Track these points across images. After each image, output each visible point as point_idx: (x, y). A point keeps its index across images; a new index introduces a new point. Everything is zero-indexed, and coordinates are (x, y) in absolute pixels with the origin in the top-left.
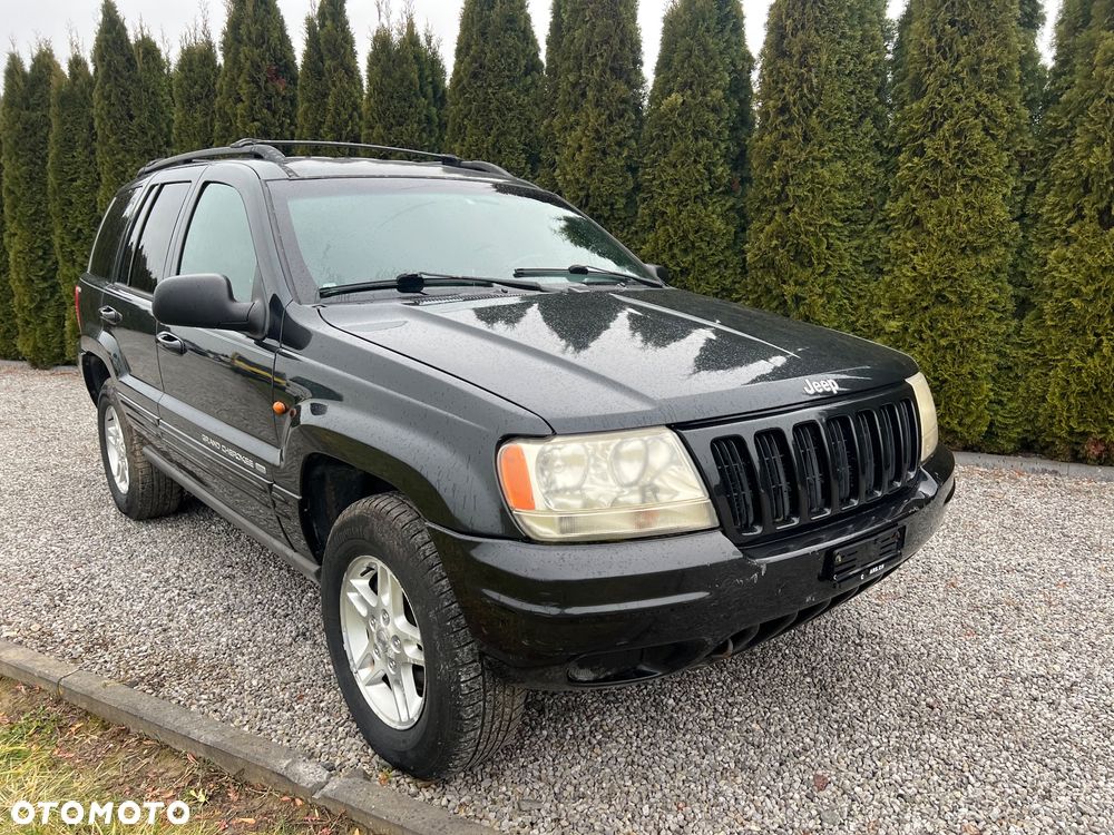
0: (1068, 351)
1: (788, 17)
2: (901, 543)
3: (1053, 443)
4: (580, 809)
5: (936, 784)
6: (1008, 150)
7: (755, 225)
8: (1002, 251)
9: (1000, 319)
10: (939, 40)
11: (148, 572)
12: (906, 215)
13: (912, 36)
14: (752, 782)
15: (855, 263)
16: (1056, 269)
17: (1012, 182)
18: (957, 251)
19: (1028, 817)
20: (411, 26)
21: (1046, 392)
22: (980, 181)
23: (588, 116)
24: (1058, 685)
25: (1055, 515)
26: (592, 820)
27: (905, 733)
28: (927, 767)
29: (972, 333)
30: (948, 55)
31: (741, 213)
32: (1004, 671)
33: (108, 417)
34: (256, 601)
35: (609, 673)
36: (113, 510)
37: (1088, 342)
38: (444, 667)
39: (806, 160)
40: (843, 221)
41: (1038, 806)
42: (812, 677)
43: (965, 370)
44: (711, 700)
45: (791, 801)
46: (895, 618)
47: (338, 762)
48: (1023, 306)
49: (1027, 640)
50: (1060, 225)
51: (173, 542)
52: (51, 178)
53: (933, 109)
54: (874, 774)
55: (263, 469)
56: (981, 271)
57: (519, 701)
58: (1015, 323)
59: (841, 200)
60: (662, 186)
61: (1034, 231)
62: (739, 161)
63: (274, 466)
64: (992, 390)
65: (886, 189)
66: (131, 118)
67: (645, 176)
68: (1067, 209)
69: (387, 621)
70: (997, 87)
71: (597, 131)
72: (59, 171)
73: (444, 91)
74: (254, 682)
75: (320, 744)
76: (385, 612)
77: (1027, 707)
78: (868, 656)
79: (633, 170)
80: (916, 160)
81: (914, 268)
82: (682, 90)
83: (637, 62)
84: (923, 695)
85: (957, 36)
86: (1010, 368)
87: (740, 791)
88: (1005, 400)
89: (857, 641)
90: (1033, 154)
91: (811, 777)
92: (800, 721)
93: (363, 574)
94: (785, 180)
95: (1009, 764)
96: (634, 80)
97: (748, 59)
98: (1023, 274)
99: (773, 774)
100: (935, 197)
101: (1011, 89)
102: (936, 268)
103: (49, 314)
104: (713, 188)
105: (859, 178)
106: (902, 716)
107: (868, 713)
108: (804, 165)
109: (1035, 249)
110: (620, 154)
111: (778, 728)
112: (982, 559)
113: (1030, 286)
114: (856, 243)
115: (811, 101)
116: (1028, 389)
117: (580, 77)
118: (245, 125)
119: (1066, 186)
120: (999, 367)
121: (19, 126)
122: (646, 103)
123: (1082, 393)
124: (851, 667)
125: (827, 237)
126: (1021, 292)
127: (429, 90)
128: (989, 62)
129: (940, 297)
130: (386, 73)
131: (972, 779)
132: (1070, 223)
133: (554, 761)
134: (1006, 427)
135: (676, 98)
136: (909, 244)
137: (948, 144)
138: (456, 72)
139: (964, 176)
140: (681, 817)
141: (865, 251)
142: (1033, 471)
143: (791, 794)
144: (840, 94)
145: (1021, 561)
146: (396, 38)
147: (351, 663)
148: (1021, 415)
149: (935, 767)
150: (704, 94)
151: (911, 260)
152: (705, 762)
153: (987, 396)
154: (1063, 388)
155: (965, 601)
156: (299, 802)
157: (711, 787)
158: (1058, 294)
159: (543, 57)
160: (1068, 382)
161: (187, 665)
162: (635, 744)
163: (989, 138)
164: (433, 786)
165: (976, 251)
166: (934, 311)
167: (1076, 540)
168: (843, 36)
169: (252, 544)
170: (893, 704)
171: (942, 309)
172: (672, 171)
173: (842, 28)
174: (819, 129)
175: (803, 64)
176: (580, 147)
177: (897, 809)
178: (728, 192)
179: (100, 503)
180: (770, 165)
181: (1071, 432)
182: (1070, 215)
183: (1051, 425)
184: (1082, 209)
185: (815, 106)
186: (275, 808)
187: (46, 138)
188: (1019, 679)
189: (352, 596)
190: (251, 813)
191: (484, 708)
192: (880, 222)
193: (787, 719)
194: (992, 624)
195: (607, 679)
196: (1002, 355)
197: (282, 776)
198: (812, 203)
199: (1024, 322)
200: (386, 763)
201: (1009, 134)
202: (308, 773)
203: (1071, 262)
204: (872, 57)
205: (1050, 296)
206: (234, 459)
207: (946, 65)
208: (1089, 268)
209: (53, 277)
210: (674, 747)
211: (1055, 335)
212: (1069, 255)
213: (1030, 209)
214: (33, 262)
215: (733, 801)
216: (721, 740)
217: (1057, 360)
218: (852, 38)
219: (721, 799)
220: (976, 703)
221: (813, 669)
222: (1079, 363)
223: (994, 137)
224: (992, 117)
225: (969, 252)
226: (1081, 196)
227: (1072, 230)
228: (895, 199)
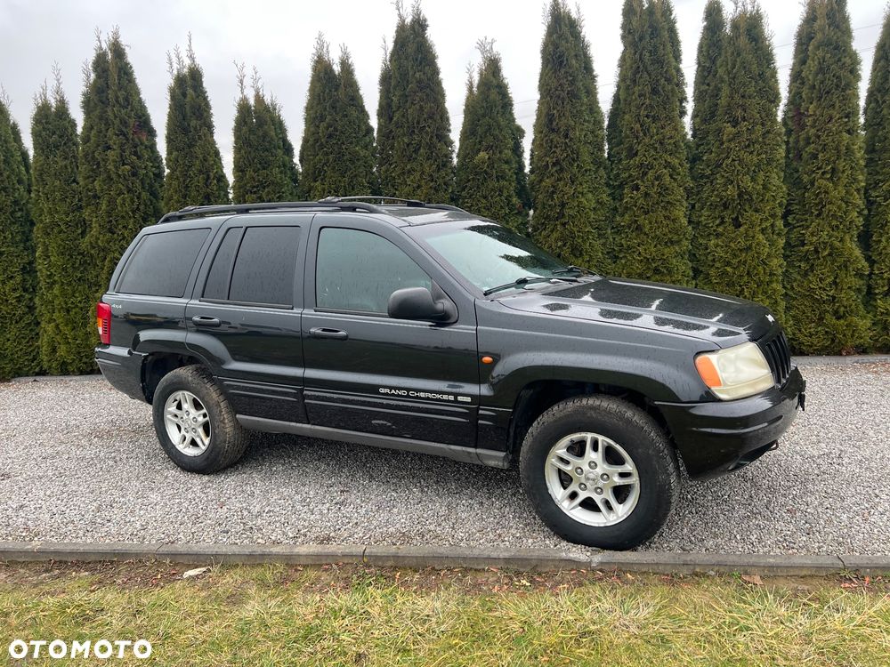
1: (554, 109)
6: (682, 186)
8: (686, 242)
12: (631, 224)
17: (685, 204)
18: (663, 244)
22: (671, 203)
30: (647, 134)
39: (574, 194)
48: (697, 273)
50: (712, 227)
53: (642, 164)
56: (677, 255)
58: (694, 282)
59: (594, 216)
61: (698, 231)
65: (615, 209)
68: (715, 218)
70: (674, 152)
80: (635, 192)
82: (486, 150)
83: (447, 130)
85: (652, 124)
90: (692, 188)
94: (563, 205)
96: (446, 140)
98: (695, 255)
100: (648, 213)
102: (653, 254)
105: (601, 203)
108: (573, 197)
110: (446, 190)
113: (699, 261)
114: (603, 241)
115: (573, 158)
119: (713, 206)
125: (588, 239)
126: (695, 264)
129: (657, 271)
132: (718, 226)
135: (484, 155)
136: (634, 241)
137: (653, 184)
139: (662, 201)
141: (607, 246)
144: (587, 154)
150: (500, 153)
151: (638, 250)
158: (717, 265)
165: (672, 243)
168: (585, 121)
172: (484, 201)
173: (584, 116)
174: (578, 175)
175: (566, 137)
180: (551, 196)
182: (718, 222)
184: (723, 218)
185: (575, 161)
203: (722, 247)
205: (712, 266)
207: (647, 140)
208: (733, 250)
212: (721, 243)
213: (694, 219)
218: (588, 122)
223: (675, 179)
224: (674, 169)
225: (669, 244)
226: (722, 211)
227: (720, 229)
228: (622, 215)
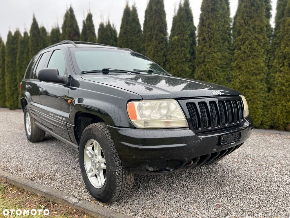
0: (282, 101)
1: (205, 16)
2: (240, 137)
3: (279, 126)
4: (149, 211)
5: (252, 207)
6: (264, 48)
7: (197, 69)
8: (263, 74)
9: (263, 93)
10: (244, 21)
11: (34, 154)
12: (237, 66)
13: (237, 20)
14: (199, 206)
15: (224, 79)
16: (278, 79)
17: (265, 57)
18: (251, 75)
19: (279, 216)
20: (109, 22)
21: (276, 112)
22: (257, 56)
23: (153, 42)
24: (285, 184)
25: (281, 143)
26: (153, 214)
27: (242, 194)
28: (249, 203)
29: (256, 96)
30: (247, 24)
31: (193, 66)
32: (270, 180)
33: (26, 115)
34: (62, 161)
35: (158, 169)
36: (27, 140)
37: (287, 98)
38: (111, 167)
39: (210, 52)
40: (220, 68)
41: (282, 213)
42: (215, 181)
43: (254, 106)
44: (187, 185)
45: (210, 211)
46: (238, 167)
47: (81, 198)
48: (269, 89)
49: (275, 172)
50: (278, 68)
51: (41, 147)
52: (17, 62)
53: (243, 38)
54: (234, 204)
55: (64, 119)
56: (258, 80)
57: (132, 179)
58: (267, 94)
59: (220, 62)
60: (172, 59)
61: (271, 70)
62: (193, 53)
63: (68, 118)
64: (261, 112)
65: (231, 59)
66: (38, 46)
67: (168, 57)
68: (280, 63)
69: (96, 158)
70: (260, 32)
71: (156, 46)
72: (19, 59)
73: (117, 38)
74: (60, 179)
75: (77, 194)
76: (96, 155)
77: (277, 189)
78: (231, 176)
79: (165, 56)
80: (239, 51)
81: (239, 80)
82: (177, 35)
83: (166, 29)
84: (247, 185)
85: (249, 20)
86: (266, 106)
87: (195, 208)
88: (265, 114)
89: (228, 172)
90: (270, 50)
91: (216, 205)
92: (212, 191)
93: (90, 145)
94: (205, 57)
95: (272, 202)
96: (165, 34)
97: (195, 27)
98: (269, 81)
99: (205, 204)
100: (244, 61)
101: (264, 33)
102: (246, 79)
103: (15, 96)
104: (186, 60)
105: (224, 57)
106: (241, 190)
107: (232, 189)
108: (210, 53)
109: (272, 74)
110: (162, 52)
111: (206, 192)
112: (261, 153)
113: (271, 84)
114: (224, 73)
115: (211, 37)
116: (272, 111)
117: (151, 33)
119: (279, 58)
120: (263, 106)
121: (10, 49)
122: (168, 39)
123: (286, 112)
124: (226, 178)
125: (216, 72)
126: (269, 85)
127: (113, 38)
128: (258, 26)
129: (247, 87)
130: (102, 33)
131: (262, 206)
132: (281, 67)
133: (142, 199)
134: (266, 122)
135: (176, 37)
136: (238, 73)
137: (247, 47)
138: (120, 33)
139: (252, 55)
140: (178, 214)
141: (226, 76)
142: (274, 133)
143: (210, 209)
144: (219, 35)
145: (272, 154)
146: (105, 25)
147: (86, 171)
148: (270, 118)
149: (251, 203)
150: (183, 36)
151: (239, 77)
152: (185, 200)
153: (261, 113)
154: (281, 111)
155: (258, 163)
156: (70, 208)
157: (187, 206)
158: (279, 86)
159: (142, 29)
160: (282, 109)
161: (42, 175)
162: (165, 196)
163: (258, 45)
164: (108, 205)
165: (256, 75)
166: (245, 91)
167: (287, 150)
168: (219, 21)
169: (62, 148)
170: (238, 187)
171: (247, 90)
172: (175, 56)
173: (219, 19)
174: (213, 44)
175: (209, 27)
176: (151, 50)
177: (241, 213)
178: (190, 61)
179: (24, 138)
180: (200, 53)
181: (284, 123)
182: (281, 65)
183: (278, 121)
184: (284, 63)
185: (212, 38)
186: (63, 209)
187: (17, 52)
188: (274, 182)
189: (87, 152)
190: (56, 211)
191: (123, 180)
192: (230, 68)
193: (208, 190)
194: (266, 169)
195: (157, 171)
196: (264, 102)
197: (66, 200)
198: (212, 63)
199: (270, 94)
200: (95, 199)
201: (264, 44)
202: (73, 200)
203: (282, 77)
204: (227, 26)
205: (276, 86)
206: (57, 118)
207: (246, 27)
208: (287, 78)
209: (16, 86)
210: (176, 196)
211: (278, 97)
212: (281, 75)
213: (270, 64)
214: (12, 83)
215: (193, 210)
216: (190, 195)
217: (279, 104)
218: (222, 21)
219: (190, 210)
220: (262, 187)
221: (215, 179)
222: (285, 104)
223: (260, 45)
224: (259, 40)
225: (254, 75)
226: (283, 60)
227: (282, 69)
228: (234, 62)
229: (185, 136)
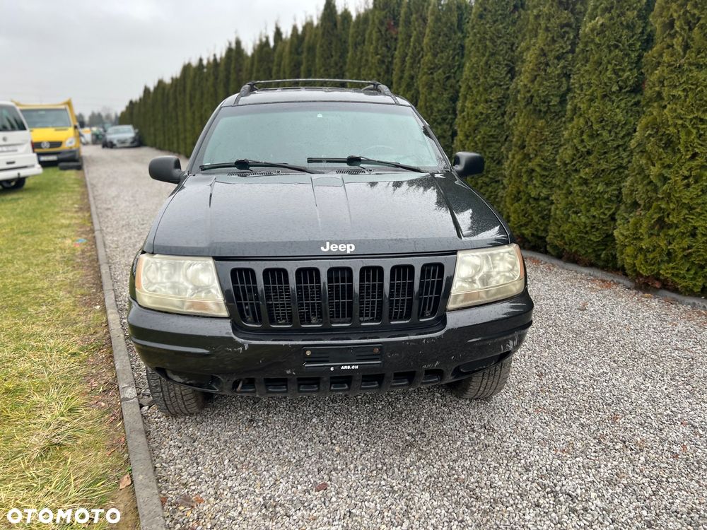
14: (289, 472)
67: (574, 80)
71: (542, 50)
79: (568, 77)
82: (604, 13)
87: (277, 474)
94: (663, 82)
104: (621, 88)
110: (557, 65)
117: (539, 11)
118: (373, 57)
135: (598, 21)
143: (299, 486)
152: (286, 454)
178: (635, 90)
219: (264, 473)
229: (207, 334)
